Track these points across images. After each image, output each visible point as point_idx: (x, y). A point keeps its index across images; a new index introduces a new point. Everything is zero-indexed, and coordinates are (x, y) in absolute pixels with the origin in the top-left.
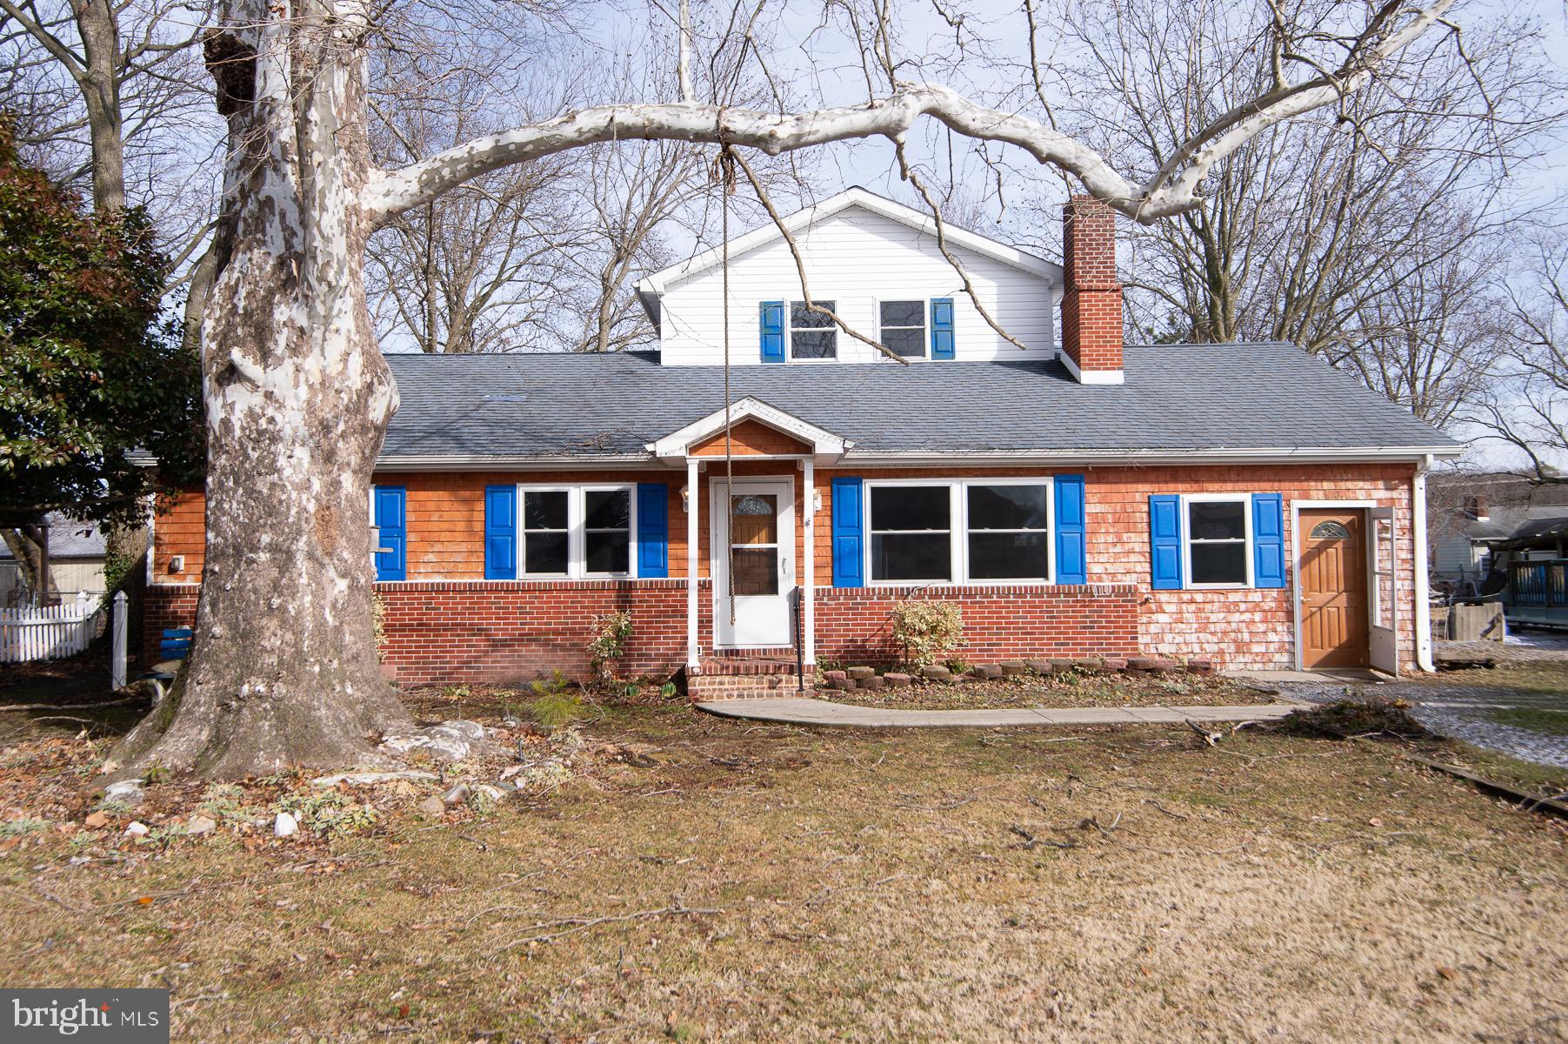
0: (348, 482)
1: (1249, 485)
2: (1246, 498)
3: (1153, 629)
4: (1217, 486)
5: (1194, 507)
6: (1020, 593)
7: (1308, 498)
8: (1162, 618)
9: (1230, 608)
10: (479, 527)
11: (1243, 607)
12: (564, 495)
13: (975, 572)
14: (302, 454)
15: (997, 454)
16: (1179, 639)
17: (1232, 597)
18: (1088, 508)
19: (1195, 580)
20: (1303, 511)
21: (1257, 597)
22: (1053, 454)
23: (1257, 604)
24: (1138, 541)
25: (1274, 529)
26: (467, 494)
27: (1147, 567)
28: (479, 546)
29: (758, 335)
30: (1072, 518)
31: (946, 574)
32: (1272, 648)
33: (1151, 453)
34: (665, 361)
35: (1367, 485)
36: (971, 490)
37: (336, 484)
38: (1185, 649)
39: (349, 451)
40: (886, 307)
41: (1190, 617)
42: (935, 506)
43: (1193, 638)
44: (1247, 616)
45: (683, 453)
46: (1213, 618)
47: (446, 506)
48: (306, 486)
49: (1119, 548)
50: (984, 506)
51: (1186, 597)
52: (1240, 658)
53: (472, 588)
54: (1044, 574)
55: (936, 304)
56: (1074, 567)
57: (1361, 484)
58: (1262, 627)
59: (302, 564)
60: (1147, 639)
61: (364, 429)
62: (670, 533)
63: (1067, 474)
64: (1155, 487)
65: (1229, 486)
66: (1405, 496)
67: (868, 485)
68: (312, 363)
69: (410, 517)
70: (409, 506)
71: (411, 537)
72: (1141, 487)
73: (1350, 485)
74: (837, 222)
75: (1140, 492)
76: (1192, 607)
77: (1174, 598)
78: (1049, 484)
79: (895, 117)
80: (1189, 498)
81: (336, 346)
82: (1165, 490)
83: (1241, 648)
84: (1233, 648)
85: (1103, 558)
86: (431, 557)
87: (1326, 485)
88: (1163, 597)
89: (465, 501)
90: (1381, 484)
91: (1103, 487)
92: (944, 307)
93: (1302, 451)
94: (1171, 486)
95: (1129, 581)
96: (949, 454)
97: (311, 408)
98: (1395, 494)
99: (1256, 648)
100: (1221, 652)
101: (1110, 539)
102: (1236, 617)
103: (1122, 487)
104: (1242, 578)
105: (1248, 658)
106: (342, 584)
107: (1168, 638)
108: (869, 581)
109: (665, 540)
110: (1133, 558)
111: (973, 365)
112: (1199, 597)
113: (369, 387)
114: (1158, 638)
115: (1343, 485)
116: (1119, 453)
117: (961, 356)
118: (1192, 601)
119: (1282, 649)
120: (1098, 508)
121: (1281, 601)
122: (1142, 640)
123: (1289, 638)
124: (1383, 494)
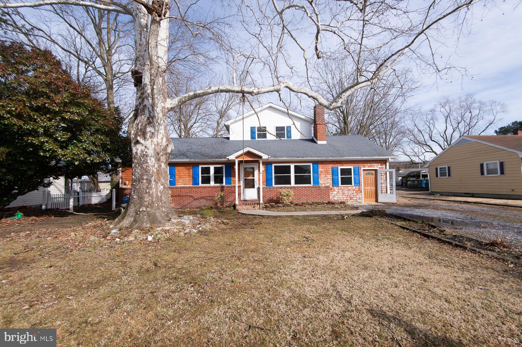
0: (163, 165)
1: (353, 165)
2: (352, 167)
3: (333, 195)
4: (346, 165)
5: (341, 169)
6: (305, 187)
7: (365, 167)
8: (335, 192)
9: (349, 190)
10: (191, 174)
11: (351, 190)
12: (209, 168)
13: (296, 183)
14: (153, 159)
16: (338, 197)
17: (349, 188)
18: (319, 170)
19: (342, 184)
20: (364, 170)
21: (354, 188)
22: (312, 158)
23: (354, 189)
24: (330, 176)
25: (358, 174)
26: (188, 167)
27: (332, 182)
28: (191, 179)
29: (250, 134)
30: (316, 172)
31: (290, 184)
32: (357, 198)
33: (332, 158)
34: (230, 139)
35: (377, 164)
36: (295, 166)
37: (160, 166)
38: (340, 199)
39: (163, 159)
40: (277, 128)
41: (340, 192)
42: (287, 170)
43: (341, 196)
44: (352, 192)
45: (234, 159)
46: (345, 192)
47: (184, 170)
48: (154, 166)
49: (326, 178)
50: (298, 169)
51: (340, 188)
52: (351, 201)
53: (190, 187)
54: (310, 183)
55: (287, 127)
56: (316, 182)
57: (375, 164)
58: (355, 194)
59: (153, 183)
60: (332, 197)
61: (166, 154)
62: (232, 176)
63: (315, 163)
64: (333, 165)
65: (348, 165)
66: (385, 167)
67: (273, 165)
68: (155, 140)
69: (176, 172)
70: (176, 170)
71: (177, 177)
73: (373, 164)
74: (267, 110)
75: (330, 166)
76: (341, 190)
77: (337, 188)
78: (311, 165)
79: (279, 88)
80: (340, 167)
81: (160, 136)
82: (336, 166)
83: (351, 198)
84: (349, 198)
85: (322, 180)
86: (181, 181)
87: (368, 165)
88: (335, 188)
89: (188, 169)
90: (380, 164)
91: (322, 165)
92: (289, 128)
93: (363, 158)
94: (336, 165)
95: (328, 185)
96: (290, 159)
97: (155, 149)
98: (383, 166)
99: (354, 198)
100: (347, 199)
101: (324, 176)
102: (350, 192)
103: (326, 165)
104: (351, 184)
105: (353, 201)
106: (162, 187)
107: (336, 196)
108: (274, 185)
109: (231, 177)
110: (329, 180)
111: (295, 140)
112: (342, 188)
113: (167, 145)
114: (334, 196)
115: (372, 164)
116: (325, 158)
117: (293, 138)
118: (341, 189)
119: (359, 199)
120: (321, 170)
121: (359, 189)
122: (331, 197)
123: (361, 196)
124: (380, 166)
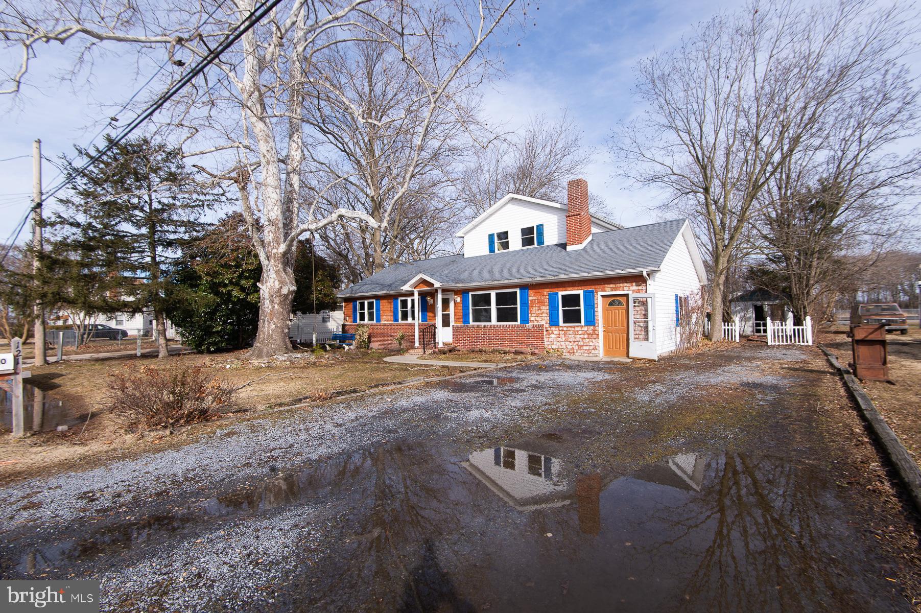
0: (276, 306)
1: (583, 288)
2: (581, 292)
3: (550, 340)
4: (572, 288)
5: (563, 296)
6: (509, 327)
7: (605, 291)
8: (553, 336)
9: (576, 333)
10: (393, 309)
11: (580, 332)
13: (499, 320)
14: (268, 301)
15: (496, 282)
16: (559, 344)
17: (577, 329)
18: (530, 298)
19: (564, 323)
20: (603, 296)
21: (585, 329)
22: (512, 281)
23: (585, 331)
24: (545, 309)
25: (590, 306)
26: (390, 301)
27: (548, 318)
28: (393, 314)
29: (488, 245)
30: (524, 304)
31: (491, 321)
32: (591, 348)
33: (540, 279)
34: (466, 256)
35: (629, 285)
36: (497, 294)
37: (274, 307)
39: (277, 300)
40: (523, 230)
41: (563, 336)
42: (486, 299)
44: (582, 336)
45: (410, 289)
46: (570, 336)
47: (387, 304)
48: (268, 308)
49: (539, 312)
50: (501, 299)
51: (561, 329)
52: (579, 351)
53: (391, 325)
54: (516, 321)
55: (538, 226)
56: (525, 320)
57: (625, 284)
58: (587, 340)
59: (266, 322)
60: (549, 343)
61: (280, 296)
63: (524, 287)
64: (551, 290)
65: (576, 288)
66: (644, 288)
67: (470, 294)
68: (268, 284)
69: (381, 307)
70: (381, 304)
71: (381, 312)
72: (548, 290)
73: (621, 285)
74: (509, 204)
75: (546, 292)
76: (563, 332)
77: (557, 329)
78: (518, 291)
80: (561, 293)
81: (272, 281)
82: (554, 291)
83: (580, 347)
84: (577, 347)
85: (534, 315)
86: (384, 317)
87: (612, 286)
88: (553, 328)
89: (390, 303)
90: (634, 284)
91: (534, 291)
92: (540, 227)
94: (556, 289)
95: (543, 322)
96: (484, 283)
97: (269, 293)
98: (640, 288)
99: (585, 348)
100: (573, 349)
101: (537, 308)
102: (578, 336)
103: (540, 291)
104: (579, 322)
105: (582, 351)
106: (274, 326)
107: (555, 343)
108: (471, 323)
109: (427, 312)
110: (544, 315)
112: (565, 329)
113: (281, 287)
114: (552, 343)
115: (619, 285)
117: (546, 244)
118: (563, 330)
119: (595, 349)
120: (533, 298)
121: (594, 331)
122: (546, 343)
123: (597, 344)
124: (635, 288)
